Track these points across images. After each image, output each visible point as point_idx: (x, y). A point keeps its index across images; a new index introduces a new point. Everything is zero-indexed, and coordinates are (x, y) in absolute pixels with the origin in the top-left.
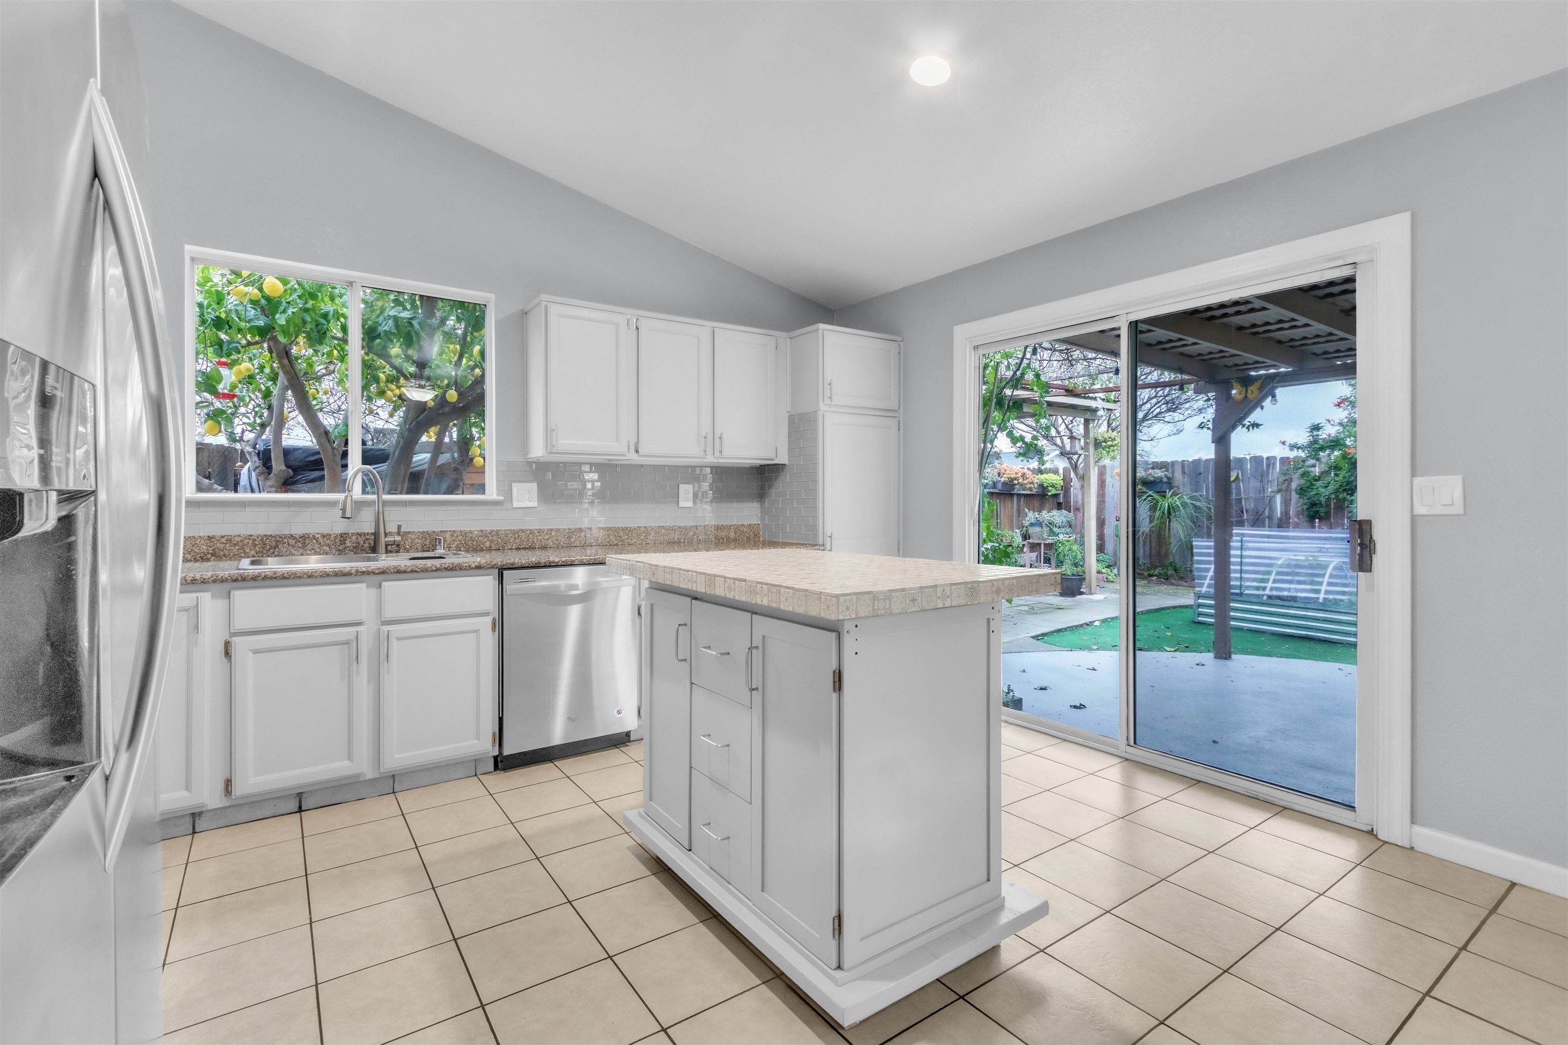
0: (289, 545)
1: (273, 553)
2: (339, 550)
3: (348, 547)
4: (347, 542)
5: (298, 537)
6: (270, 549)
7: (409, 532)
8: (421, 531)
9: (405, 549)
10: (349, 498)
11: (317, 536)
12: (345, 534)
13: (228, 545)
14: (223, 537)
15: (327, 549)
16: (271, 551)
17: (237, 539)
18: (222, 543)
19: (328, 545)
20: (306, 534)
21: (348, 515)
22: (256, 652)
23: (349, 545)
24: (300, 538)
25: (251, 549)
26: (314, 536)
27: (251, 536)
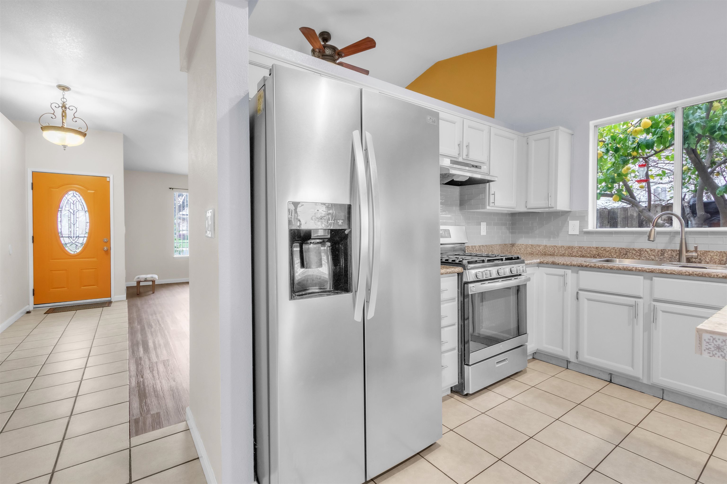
0: (632, 253)
1: (625, 257)
2: (660, 258)
3: (666, 257)
4: (665, 254)
5: (637, 250)
6: (623, 255)
7: (709, 251)
8: (719, 251)
9: (706, 261)
10: (653, 230)
11: (648, 250)
12: (664, 250)
13: (604, 252)
14: (602, 248)
15: (653, 257)
16: (624, 256)
17: (608, 249)
18: (602, 250)
19: (654, 255)
20: (642, 249)
21: (652, 239)
22: (589, 300)
23: (667, 256)
24: (638, 250)
25: (614, 254)
26: (646, 250)
27: (614, 248)
